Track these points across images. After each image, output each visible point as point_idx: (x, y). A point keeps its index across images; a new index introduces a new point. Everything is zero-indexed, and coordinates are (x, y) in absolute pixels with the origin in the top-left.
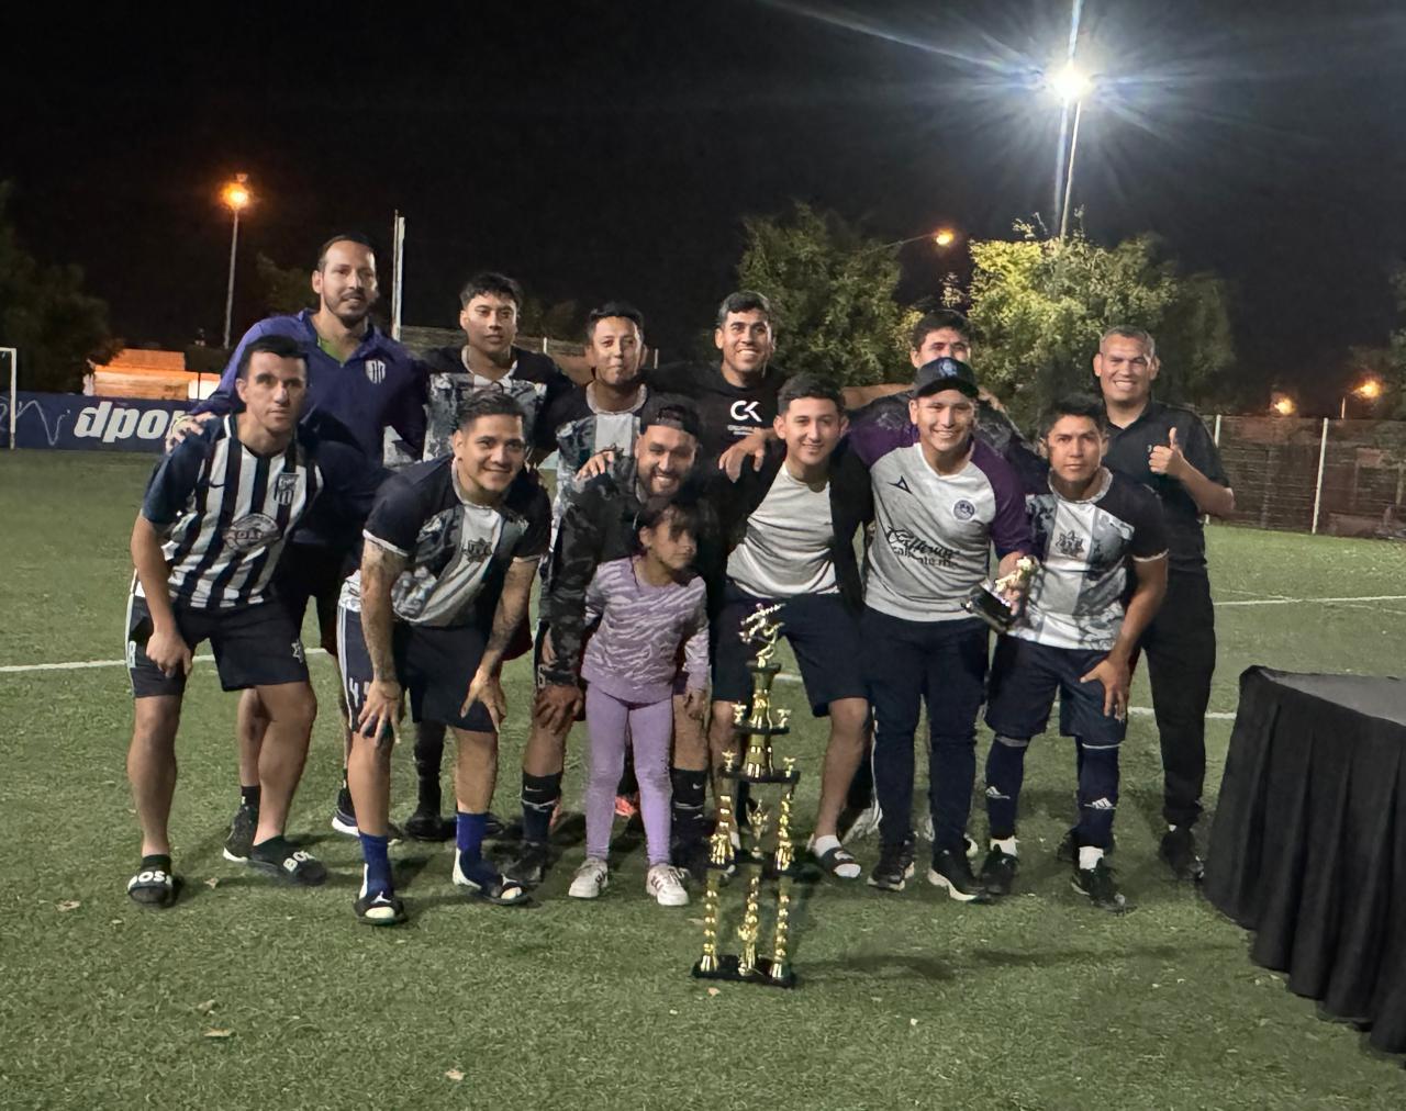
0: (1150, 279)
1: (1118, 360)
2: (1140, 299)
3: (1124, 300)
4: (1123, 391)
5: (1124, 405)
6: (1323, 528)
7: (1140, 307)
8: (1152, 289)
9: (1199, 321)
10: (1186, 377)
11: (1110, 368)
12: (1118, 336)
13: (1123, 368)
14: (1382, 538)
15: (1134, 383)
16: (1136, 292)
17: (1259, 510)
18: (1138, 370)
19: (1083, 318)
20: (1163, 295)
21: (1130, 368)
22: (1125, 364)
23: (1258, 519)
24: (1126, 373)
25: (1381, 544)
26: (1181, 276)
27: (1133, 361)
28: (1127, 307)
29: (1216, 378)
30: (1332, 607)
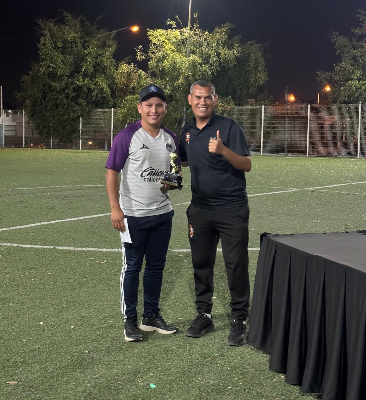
0: (229, 45)
1: (199, 98)
2: (225, 54)
3: (218, 55)
4: (202, 112)
5: (203, 119)
6: (312, 154)
7: (226, 58)
8: (230, 50)
9: (252, 63)
10: (248, 88)
11: (195, 101)
12: (198, 86)
13: (202, 101)
14: (336, 157)
15: (207, 108)
16: (224, 52)
17: (283, 147)
18: (208, 102)
19: (201, 64)
20: (235, 52)
21: (205, 101)
22: (203, 99)
23: (283, 151)
24: (203, 103)
25: (335, 159)
26: (242, 43)
27: (206, 98)
28: (220, 59)
29: (261, 89)
30: (314, 191)
